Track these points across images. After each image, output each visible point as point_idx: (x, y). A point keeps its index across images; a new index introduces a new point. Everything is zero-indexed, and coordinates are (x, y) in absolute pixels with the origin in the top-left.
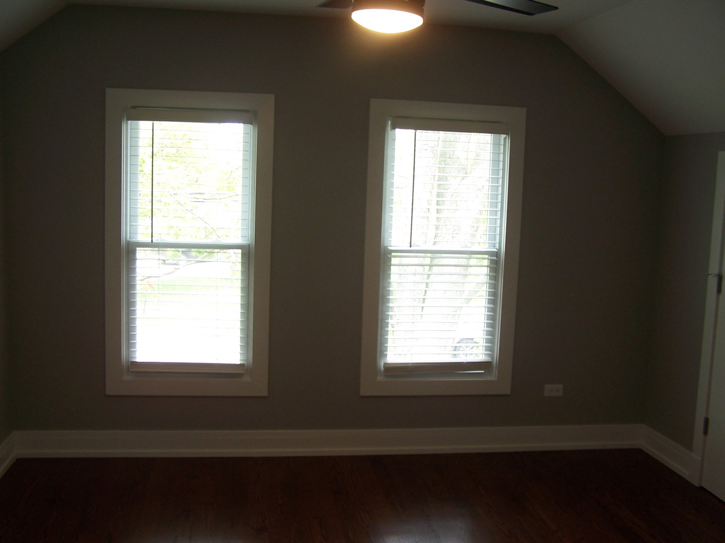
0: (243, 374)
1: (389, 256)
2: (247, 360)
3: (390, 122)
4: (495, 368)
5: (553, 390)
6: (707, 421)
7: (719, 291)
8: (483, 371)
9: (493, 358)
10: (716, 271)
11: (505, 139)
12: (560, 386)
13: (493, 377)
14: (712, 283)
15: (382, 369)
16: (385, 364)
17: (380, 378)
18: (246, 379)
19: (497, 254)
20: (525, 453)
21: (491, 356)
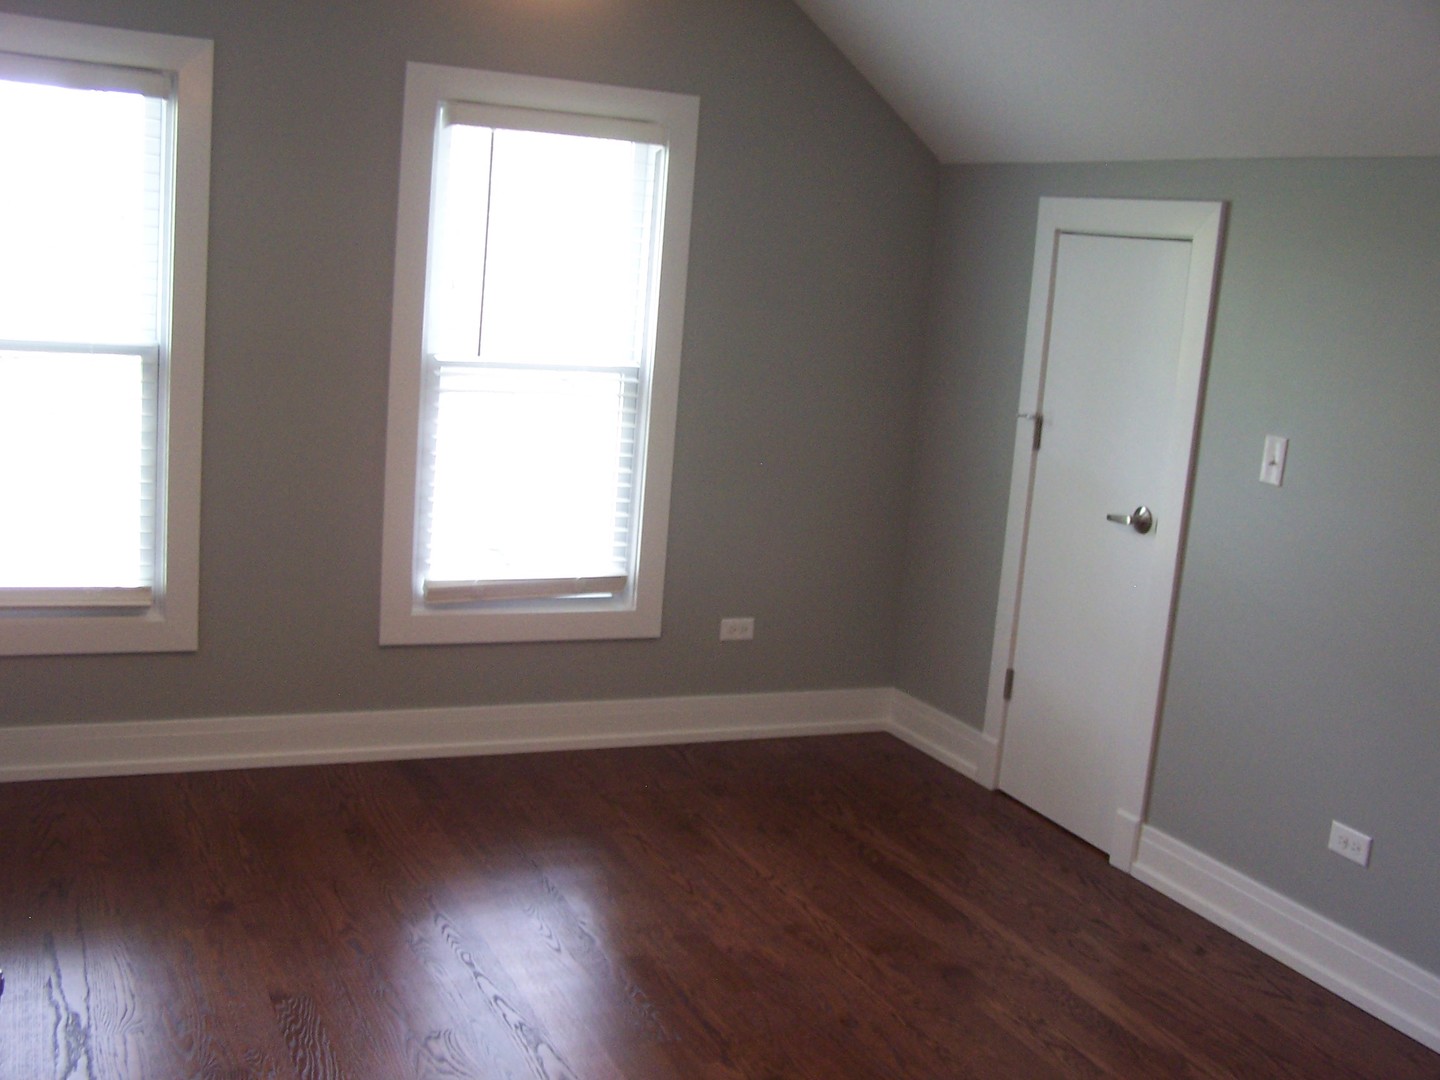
0: (147, 608)
1: (436, 372)
2: (155, 578)
3: (442, 111)
4: (631, 589)
5: (737, 628)
6: (1010, 674)
7: (1037, 444)
8: (608, 595)
9: (628, 569)
10: (1032, 411)
11: (658, 153)
12: (749, 621)
13: (629, 604)
14: (1025, 431)
15: (421, 591)
16: (426, 583)
17: (418, 610)
18: (154, 616)
19: (638, 373)
20: (688, 746)
21: (626, 565)
